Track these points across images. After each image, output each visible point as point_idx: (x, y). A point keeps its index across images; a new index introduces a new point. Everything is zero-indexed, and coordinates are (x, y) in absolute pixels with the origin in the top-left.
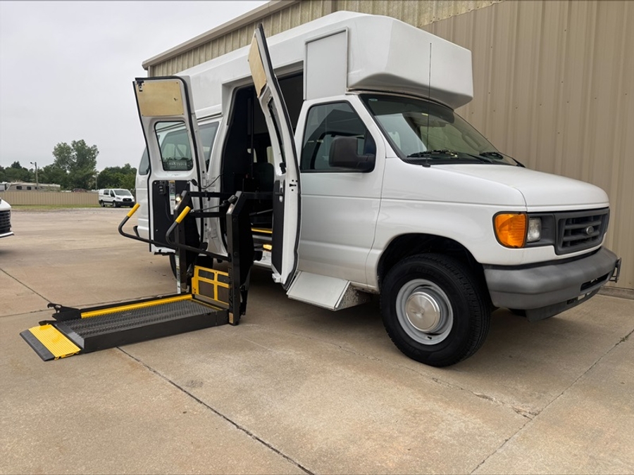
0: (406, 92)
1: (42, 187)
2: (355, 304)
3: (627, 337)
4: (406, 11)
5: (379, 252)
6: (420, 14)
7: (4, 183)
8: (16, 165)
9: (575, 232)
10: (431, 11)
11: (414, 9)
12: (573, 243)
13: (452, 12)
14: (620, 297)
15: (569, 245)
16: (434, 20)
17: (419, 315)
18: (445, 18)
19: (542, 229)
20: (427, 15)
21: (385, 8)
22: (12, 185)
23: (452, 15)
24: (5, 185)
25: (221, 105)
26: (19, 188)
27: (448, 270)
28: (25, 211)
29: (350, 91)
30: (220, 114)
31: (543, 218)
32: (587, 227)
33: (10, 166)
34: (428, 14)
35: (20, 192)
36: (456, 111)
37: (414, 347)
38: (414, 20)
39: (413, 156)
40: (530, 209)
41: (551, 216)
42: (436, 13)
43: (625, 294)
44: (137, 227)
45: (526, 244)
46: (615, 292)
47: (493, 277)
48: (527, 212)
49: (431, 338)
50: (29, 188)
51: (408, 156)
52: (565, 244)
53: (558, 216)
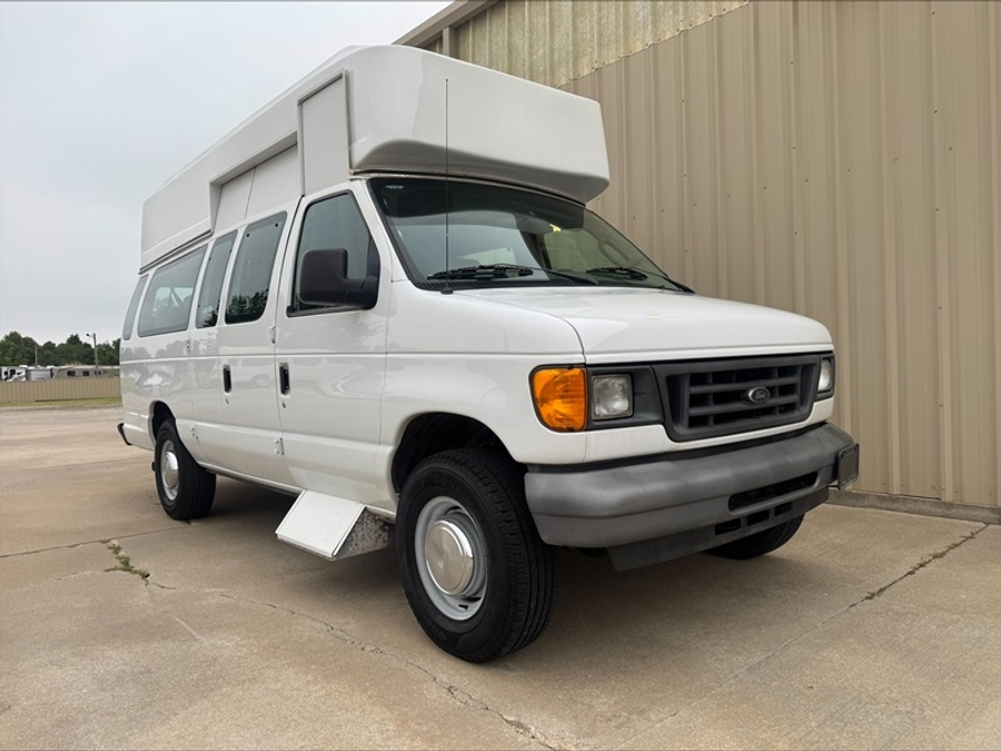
0: (470, 174)
1: (105, 371)
2: (380, 545)
3: (881, 590)
4: (556, 56)
5: (388, 450)
6: (576, 59)
7: (49, 367)
8: (74, 340)
9: (721, 398)
10: (591, 53)
11: (567, 52)
12: (721, 419)
13: (622, 50)
14: (918, 513)
15: (711, 423)
16: (596, 66)
17: (441, 565)
18: (613, 61)
19: (634, 395)
20: (586, 60)
21: (527, 54)
22: (60, 370)
23: (622, 56)
24: (51, 370)
25: (209, 218)
26: (71, 373)
27: (475, 478)
28: (67, 408)
29: (355, 174)
30: (209, 231)
31: (635, 375)
32: (751, 388)
33: (64, 342)
34: (588, 57)
35: (72, 380)
36: (589, 206)
37: (438, 626)
38: (568, 69)
39: (437, 276)
40: (591, 359)
41: (647, 370)
42: (600, 55)
43: (926, 507)
44: (122, 425)
45: (591, 424)
46: (910, 505)
47: (537, 486)
48: (585, 365)
49: (466, 607)
50: (86, 373)
51: (429, 278)
52: (695, 422)
53: (663, 371)
